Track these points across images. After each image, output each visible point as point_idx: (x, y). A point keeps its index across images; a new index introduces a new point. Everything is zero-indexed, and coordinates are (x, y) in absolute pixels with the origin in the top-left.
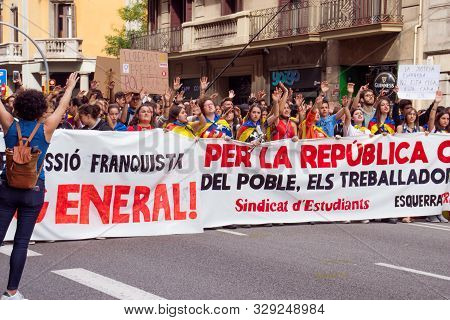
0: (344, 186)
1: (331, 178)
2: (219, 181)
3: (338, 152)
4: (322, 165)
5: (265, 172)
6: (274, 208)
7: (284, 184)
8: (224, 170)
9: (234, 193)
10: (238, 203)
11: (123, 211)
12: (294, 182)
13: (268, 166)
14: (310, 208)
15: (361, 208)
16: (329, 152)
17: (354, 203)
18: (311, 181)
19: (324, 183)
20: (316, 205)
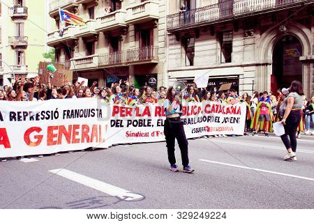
2: (119, 123)
5: (138, 118)
6: (143, 135)
7: (146, 124)
8: (121, 118)
9: (125, 129)
10: (127, 133)
11: (77, 137)
12: (150, 123)
13: (140, 115)
14: (159, 135)
18: (158, 123)
20: (161, 133)
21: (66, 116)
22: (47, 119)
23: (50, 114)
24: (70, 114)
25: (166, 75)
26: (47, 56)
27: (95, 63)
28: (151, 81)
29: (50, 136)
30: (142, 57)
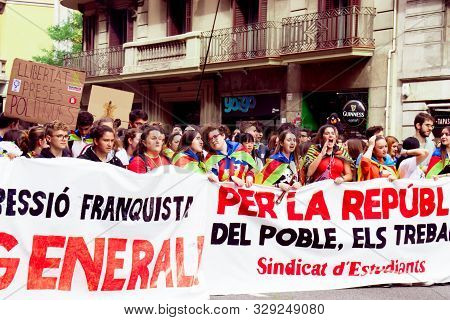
0: (398, 243)
1: (383, 234)
2: (237, 234)
3: (391, 199)
4: (370, 215)
5: (296, 225)
6: (307, 271)
7: (322, 240)
8: (242, 219)
9: (255, 251)
10: (260, 263)
11: (118, 273)
12: (334, 238)
13: (299, 217)
14: (356, 273)
15: (416, 271)
16: (379, 198)
17: (409, 264)
18: (357, 238)
19: (374, 240)
20: (364, 269)
21: (89, 212)
22: (35, 213)
23: (45, 202)
24: (103, 208)
25: (395, 92)
26: (59, 34)
27: (191, 58)
28: (349, 109)
29: (39, 262)
30: (325, 39)
